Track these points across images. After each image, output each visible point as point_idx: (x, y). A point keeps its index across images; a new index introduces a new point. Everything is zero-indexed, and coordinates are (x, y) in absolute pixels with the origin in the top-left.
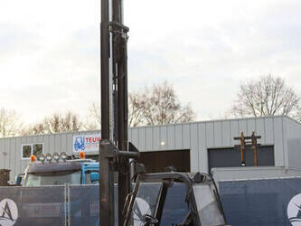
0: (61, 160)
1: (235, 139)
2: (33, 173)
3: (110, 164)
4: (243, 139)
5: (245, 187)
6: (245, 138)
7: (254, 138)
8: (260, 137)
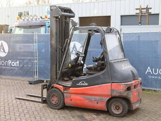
0: (34, 19)
1: (137, 9)
2: (18, 27)
3: (57, 21)
4: (141, 9)
5: (139, 36)
6: (142, 9)
7: (147, 9)
8: (151, 8)
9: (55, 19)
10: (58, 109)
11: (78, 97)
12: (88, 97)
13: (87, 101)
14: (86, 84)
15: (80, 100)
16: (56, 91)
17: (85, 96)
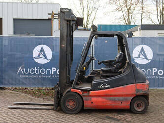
1: (49, 14)
3: (67, 24)
9: (66, 22)
10: (76, 114)
11: (100, 99)
12: (112, 98)
13: (110, 102)
14: (109, 86)
15: (103, 102)
16: (73, 95)
17: (107, 98)
